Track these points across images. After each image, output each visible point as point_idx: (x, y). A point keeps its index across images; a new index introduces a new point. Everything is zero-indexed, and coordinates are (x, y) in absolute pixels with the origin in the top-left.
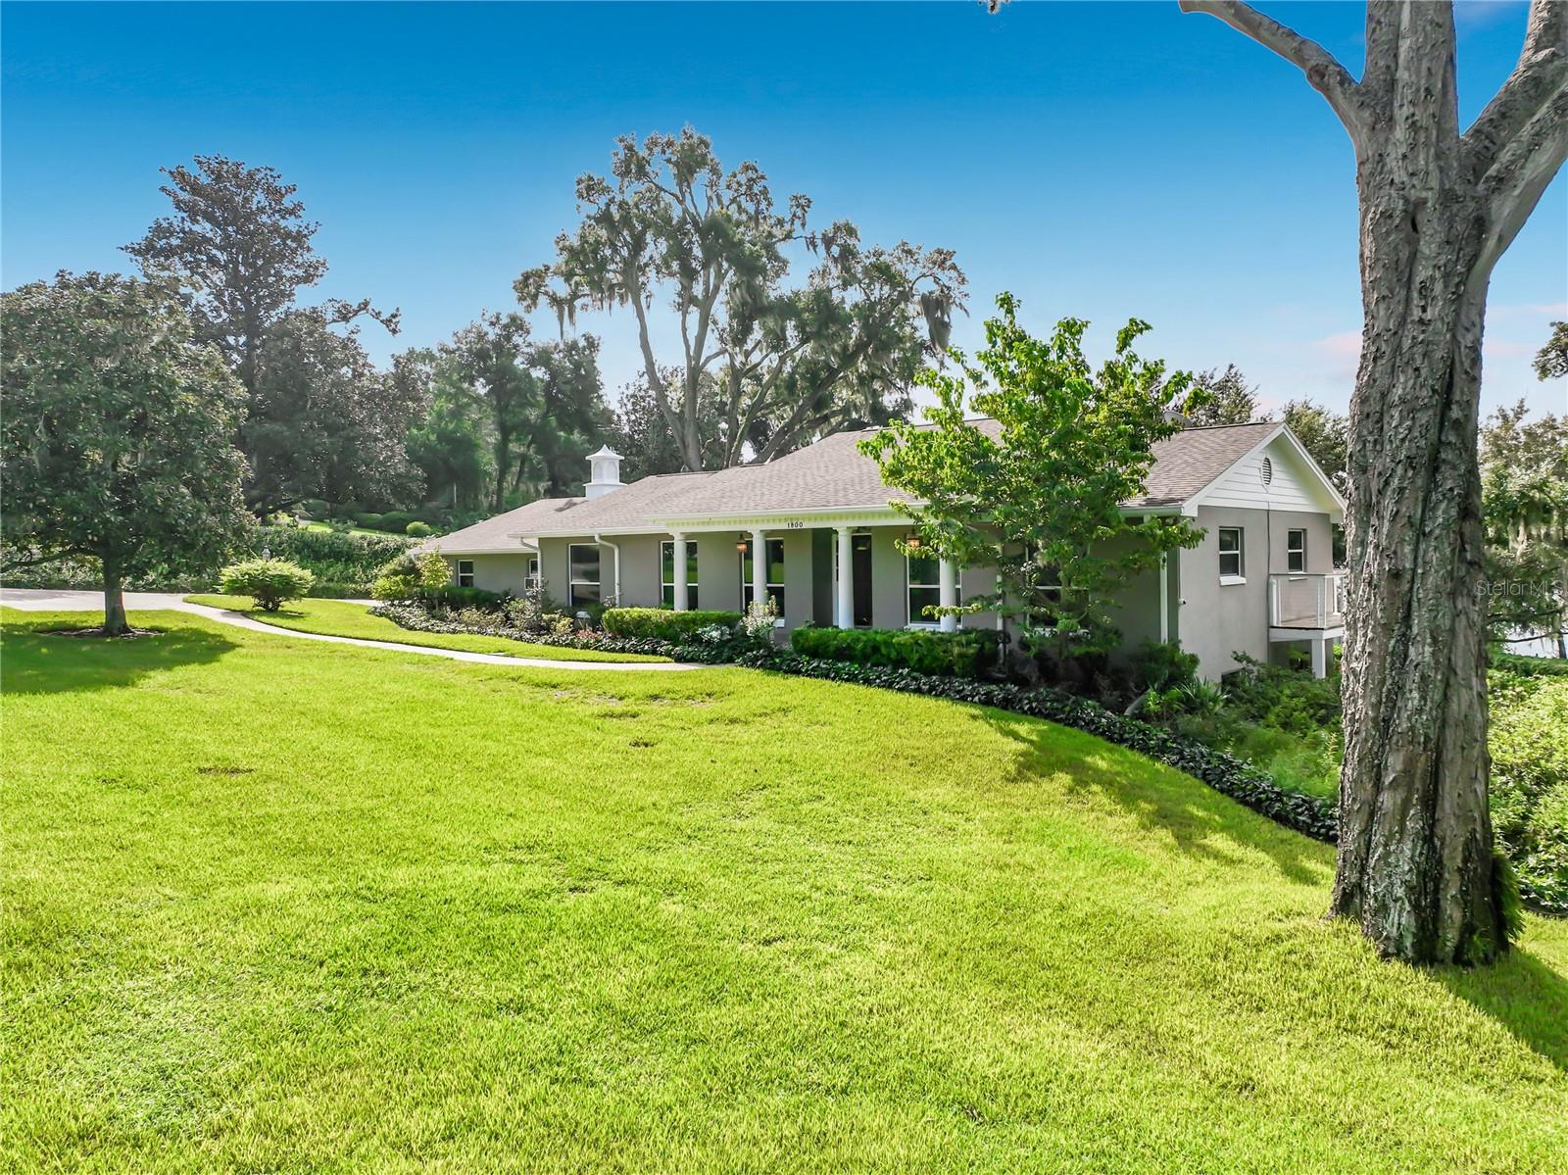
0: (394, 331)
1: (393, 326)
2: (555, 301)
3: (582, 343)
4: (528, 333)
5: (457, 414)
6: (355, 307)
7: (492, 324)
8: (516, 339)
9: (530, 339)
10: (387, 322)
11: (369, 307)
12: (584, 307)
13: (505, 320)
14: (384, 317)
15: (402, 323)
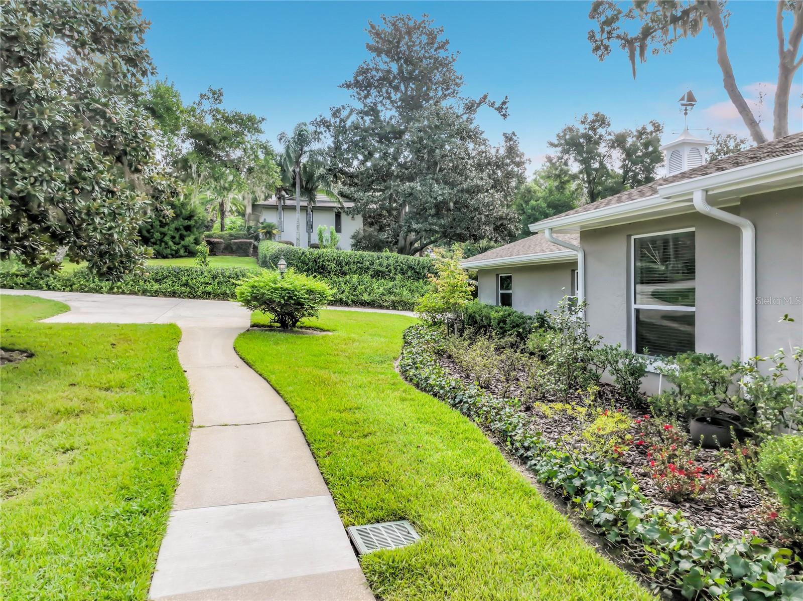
0: (505, 116)
1: (504, 111)
2: (629, 43)
3: (650, 128)
4: (609, 125)
5: (562, 187)
6: (478, 101)
7: (583, 122)
8: (601, 131)
9: (609, 130)
10: (499, 109)
11: (487, 100)
12: (656, 51)
13: (591, 118)
14: (497, 106)
15: (510, 108)
